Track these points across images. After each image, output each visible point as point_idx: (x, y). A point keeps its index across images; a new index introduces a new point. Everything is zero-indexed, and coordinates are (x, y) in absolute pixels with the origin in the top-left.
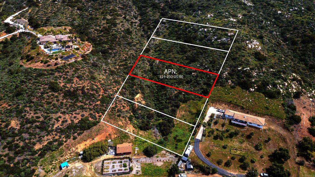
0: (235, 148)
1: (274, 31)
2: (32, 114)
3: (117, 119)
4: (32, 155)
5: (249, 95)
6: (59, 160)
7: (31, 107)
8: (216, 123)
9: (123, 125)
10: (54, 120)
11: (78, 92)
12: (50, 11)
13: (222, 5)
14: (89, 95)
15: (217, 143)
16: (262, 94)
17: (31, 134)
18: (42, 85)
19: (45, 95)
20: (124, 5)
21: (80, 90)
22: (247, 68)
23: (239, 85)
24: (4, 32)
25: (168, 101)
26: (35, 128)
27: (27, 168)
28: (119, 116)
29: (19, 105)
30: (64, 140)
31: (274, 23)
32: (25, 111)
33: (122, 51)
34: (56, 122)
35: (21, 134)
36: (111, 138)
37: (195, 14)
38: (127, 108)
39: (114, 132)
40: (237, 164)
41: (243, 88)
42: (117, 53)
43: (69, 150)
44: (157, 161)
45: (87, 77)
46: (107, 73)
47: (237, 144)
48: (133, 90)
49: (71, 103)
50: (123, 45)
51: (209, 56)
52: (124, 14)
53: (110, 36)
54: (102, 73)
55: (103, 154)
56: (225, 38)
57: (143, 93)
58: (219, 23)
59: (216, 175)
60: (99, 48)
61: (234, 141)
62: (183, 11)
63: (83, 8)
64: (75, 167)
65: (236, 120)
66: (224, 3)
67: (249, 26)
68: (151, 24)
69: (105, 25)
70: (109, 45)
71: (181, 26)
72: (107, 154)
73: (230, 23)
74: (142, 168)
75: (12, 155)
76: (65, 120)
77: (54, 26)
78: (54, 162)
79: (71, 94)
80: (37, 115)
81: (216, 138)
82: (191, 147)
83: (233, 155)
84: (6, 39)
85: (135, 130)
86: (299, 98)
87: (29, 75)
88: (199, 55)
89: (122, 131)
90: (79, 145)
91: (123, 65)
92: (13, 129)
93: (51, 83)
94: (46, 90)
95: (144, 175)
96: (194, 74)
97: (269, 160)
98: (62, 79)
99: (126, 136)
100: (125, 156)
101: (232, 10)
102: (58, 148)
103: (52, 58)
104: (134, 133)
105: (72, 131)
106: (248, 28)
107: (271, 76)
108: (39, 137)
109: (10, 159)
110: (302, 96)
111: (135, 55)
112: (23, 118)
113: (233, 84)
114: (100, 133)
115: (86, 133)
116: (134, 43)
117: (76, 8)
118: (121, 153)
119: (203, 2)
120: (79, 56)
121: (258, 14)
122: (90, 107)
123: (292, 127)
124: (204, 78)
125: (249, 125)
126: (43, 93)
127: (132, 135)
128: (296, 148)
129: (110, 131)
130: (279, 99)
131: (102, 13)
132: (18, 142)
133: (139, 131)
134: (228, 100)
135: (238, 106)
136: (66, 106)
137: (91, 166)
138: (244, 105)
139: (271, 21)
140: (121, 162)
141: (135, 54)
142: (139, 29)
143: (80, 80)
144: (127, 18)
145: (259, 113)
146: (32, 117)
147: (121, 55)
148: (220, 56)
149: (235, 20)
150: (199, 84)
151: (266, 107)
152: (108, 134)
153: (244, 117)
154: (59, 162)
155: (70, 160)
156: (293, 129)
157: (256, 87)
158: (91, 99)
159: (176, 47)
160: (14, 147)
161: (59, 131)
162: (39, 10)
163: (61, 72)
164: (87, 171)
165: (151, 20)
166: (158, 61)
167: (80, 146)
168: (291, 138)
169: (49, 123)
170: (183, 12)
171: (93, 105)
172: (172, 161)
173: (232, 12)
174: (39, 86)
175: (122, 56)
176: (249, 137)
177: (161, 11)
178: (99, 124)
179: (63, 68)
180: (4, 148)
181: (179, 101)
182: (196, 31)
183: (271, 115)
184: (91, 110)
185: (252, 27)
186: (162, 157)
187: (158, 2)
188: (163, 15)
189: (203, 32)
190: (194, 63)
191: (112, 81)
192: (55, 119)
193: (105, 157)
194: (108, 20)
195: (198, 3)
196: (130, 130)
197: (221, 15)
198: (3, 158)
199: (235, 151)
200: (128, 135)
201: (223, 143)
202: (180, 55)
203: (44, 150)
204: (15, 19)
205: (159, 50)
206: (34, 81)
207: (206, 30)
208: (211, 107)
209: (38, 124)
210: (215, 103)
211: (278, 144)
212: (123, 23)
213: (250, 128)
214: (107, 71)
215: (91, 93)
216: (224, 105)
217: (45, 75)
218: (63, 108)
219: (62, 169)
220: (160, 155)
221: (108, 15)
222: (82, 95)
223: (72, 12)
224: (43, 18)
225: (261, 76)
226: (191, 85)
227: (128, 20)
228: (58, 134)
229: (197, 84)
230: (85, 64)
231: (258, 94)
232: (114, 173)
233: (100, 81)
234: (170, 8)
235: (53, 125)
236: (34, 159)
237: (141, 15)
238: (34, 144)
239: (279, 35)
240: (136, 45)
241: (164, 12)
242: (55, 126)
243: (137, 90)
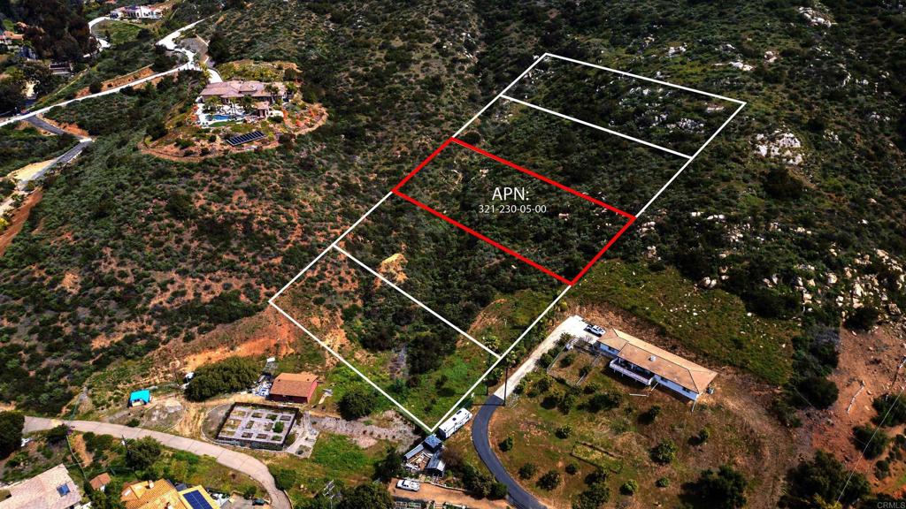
0: (591, 441)
1: (874, 109)
2: (113, 266)
3: (312, 308)
4: (81, 359)
5: (696, 297)
6: (134, 384)
7: (116, 248)
8: (565, 363)
9: (322, 328)
10: (155, 286)
11: (233, 227)
12: (264, 22)
13: (726, 20)
14: (259, 239)
15: (547, 418)
16: (737, 300)
17: (95, 311)
18: (154, 198)
19: (153, 224)
20: (447, 13)
21: (240, 221)
22: (716, 216)
23: (676, 264)
24: (150, 68)
25: (465, 282)
26: (108, 299)
27: (60, 386)
28: (319, 302)
29: (92, 240)
30: (164, 337)
31: (887, 84)
32: (101, 255)
33: (400, 137)
34: (160, 291)
35: (76, 307)
36: (276, 354)
37: (635, 43)
38: (352, 286)
39: (292, 340)
40: (578, 487)
41: (684, 275)
42: (386, 140)
43: (167, 365)
44: (364, 432)
45: (271, 192)
46: (333, 188)
47: (605, 432)
48: (387, 242)
49: (210, 251)
50: (407, 119)
51: (624, 169)
52: (439, 36)
53: (382, 94)
54: (317, 187)
55: (242, 390)
56: (690, 121)
57: (410, 253)
58: (692, 74)
59: (504, 504)
60: (344, 122)
61: (598, 422)
62: (605, 33)
63: (345, 18)
64: (163, 407)
65: (626, 364)
66: (736, 13)
67: (790, 87)
68: (506, 67)
69: (380, 64)
70: (371, 116)
71: (587, 76)
72: (251, 392)
73: (726, 74)
74: (319, 444)
75: (40, 352)
76: (182, 289)
77: (256, 59)
78: (120, 386)
79: (216, 231)
80: (123, 269)
81: (549, 403)
82: (464, 416)
83: (575, 460)
84: (149, 84)
85: (347, 345)
86: (867, 331)
87: (138, 172)
88: (599, 164)
89: (311, 342)
90: (193, 356)
91: (389, 173)
92: (63, 291)
93: (175, 195)
94: (160, 212)
95: (313, 461)
96: (564, 218)
97: (680, 496)
98: (206, 189)
99: (315, 355)
100: (290, 404)
101: (750, 36)
102: (142, 356)
103: (204, 137)
104: (339, 352)
105: (190, 320)
106: (785, 95)
107: (790, 248)
108: (110, 322)
109: (35, 360)
110: (879, 324)
111: (431, 149)
112: (92, 270)
113: (659, 258)
114: (254, 337)
115: (220, 330)
116: (439, 117)
117: (329, 16)
118: (281, 396)
119: (672, 9)
120: (275, 137)
121: (837, 51)
122: (253, 268)
123: (799, 414)
124: (585, 231)
125: (659, 384)
126: (150, 219)
127: (332, 356)
128: (784, 479)
129: (284, 334)
130: (791, 321)
131: (385, 31)
132: (63, 325)
133: (357, 350)
134: (627, 304)
135: (652, 324)
136: (193, 258)
137: (200, 411)
138: (670, 323)
139: (876, 77)
140: (273, 418)
141: (433, 146)
142: (470, 79)
143: (250, 198)
144: (445, 47)
145: (706, 355)
146: (112, 272)
147: (392, 147)
148: (655, 170)
149: (748, 68)
150: (566, 247)
151: (735, 341)
152: (273, 342)
153: (650, 359)
154: (134, 387)
155: (160, 388)
156: (798, 421)
157: (724, 274)
158: (262, 249)
159: (549, 135)
160: (50, 335)
161: (160, 314)
162: (241, 19)
163: (209, 172)
164: (186, 421)
165: (509, 56)
166: (485, 171)
167: (194, 360)
168: (782, 446)
169: (143, 291)
170: (604, 37)
171: (262, 265)
172: (400, 441)
173: (749, 43)
174: (146, 200)
175: (395, 148)
176: (646, 419)
177: (544, 33)
178: (261, 314)
179: (218, 163)
180: (31, 333)
181: (494, 286)
182: (618, 93)
183: (742, 367)
184: (251, 274)
185: (801, 92)
186: (378, 425)
187: (543, 6)
188: (547, 44)
189: (635, 99)
190: (578, 187)
191: (338, 210)
192: (159, 285)
193: (243, 396)
194: (392, 49)
195: (655, 11)
196: (333, 343)
197: (709, 50)
198: (21, 355)
199: (589, 450)
200: (324, 354)
201: (562, 422)
202: (550, 159)
203: (110, 354)
204: (182, 39)
205: (502, 142)
206: (142, 186)
207: (646, 92)
208: (574, 314)
209: (118, 289)
210: (590, 305)
211: (731, 457)
212: (428, 61)
213: (660, 393)
214: (335, 184)
215: (265, 234)
216: (611, 314)
217: (170, 175)
218: (185, 261)
219: (131, 406)
220: (377, 419)
221: (398, 38)
222: (243, 235)
223: (315, 26)
224: (244, 38)
225: (756, 244)
226: (543, 247)
227: (444, 54)
228: (155, 322)
229: (559, 247)
230: (282, 158)
231: (725, 299)
232: (245, 441)
233: (302, 206)
234: (573, 23)
235: (151, 297)
236: (81, 369)
237: (488, 40)
238: (94, 335)
239: (890, 123)
240: (442, 122)
241: (554, 33)
242: (154, 302)
243: (397, 242)
